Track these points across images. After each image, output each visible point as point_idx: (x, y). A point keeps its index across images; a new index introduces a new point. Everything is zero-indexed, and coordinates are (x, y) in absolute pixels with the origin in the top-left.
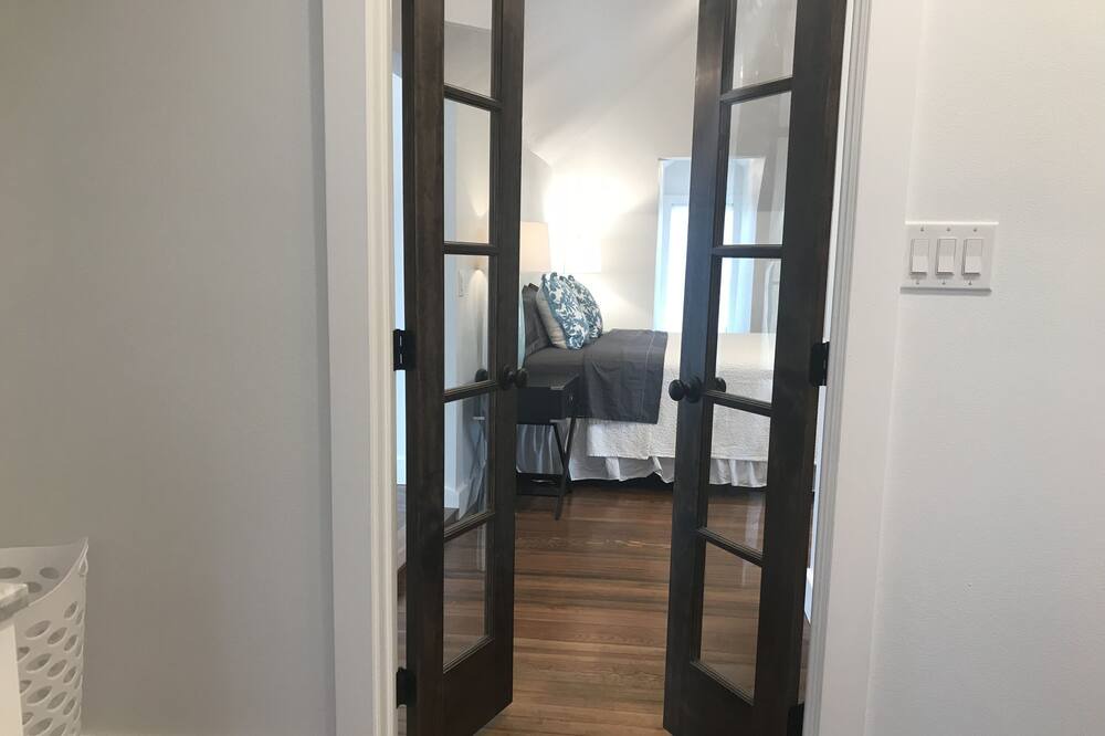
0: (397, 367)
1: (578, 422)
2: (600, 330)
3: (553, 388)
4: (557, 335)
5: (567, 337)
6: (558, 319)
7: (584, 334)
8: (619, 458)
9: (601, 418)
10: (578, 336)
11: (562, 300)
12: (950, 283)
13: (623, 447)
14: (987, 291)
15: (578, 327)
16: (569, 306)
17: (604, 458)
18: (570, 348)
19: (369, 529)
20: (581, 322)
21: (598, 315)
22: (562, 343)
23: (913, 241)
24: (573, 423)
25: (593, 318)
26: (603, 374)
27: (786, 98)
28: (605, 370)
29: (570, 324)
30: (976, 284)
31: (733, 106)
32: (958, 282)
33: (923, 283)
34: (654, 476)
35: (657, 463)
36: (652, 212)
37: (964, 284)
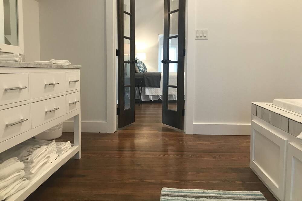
0: (117, 56)
1: (143, 88)
2: (146, 71)
3: (138, 78)
4: (138, 70)
5: (140, 71)
6: (138, 67)
7: (143, 70)
8: (152, 96)
9: (147, 87)
10: (142, 70)
11: (138, 62)
12: (202, 38)
13: (153, 93)
14: (207, 39)
15: (142, 68)
16: (140, 64)
17: (148, 96)
18: (140, 73)
19: (113, 78)
20: (143, 67)
21: (146, 68)
22: (139, 72)
23: (196, 32)
24: (142, 89)
25: (145, 68)
26: (148, 77)
27: (178, 12)
28: (148, 76)
29: (140, 68)
30: (206, 38)
31: (170, 14)
32: (203, 38)
33: (198, 38)
34: (160, 99)
35: (160, 96)
36: (157, 46)
37: (204, 38)
